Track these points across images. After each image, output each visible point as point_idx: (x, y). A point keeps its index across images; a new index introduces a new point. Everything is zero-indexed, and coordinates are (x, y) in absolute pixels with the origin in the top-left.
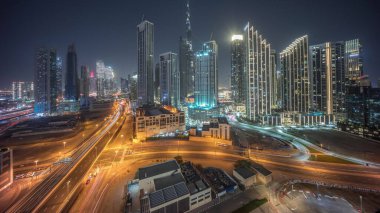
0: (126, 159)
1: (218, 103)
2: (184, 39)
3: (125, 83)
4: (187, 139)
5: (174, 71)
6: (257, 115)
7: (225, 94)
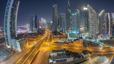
0: (49, 47)
1: (80, 32)
2: (67, 9)
3: (49, 24)
4: (68, 43)
5: (64, 20)
6: (92, 36)
7: (82, 29)
